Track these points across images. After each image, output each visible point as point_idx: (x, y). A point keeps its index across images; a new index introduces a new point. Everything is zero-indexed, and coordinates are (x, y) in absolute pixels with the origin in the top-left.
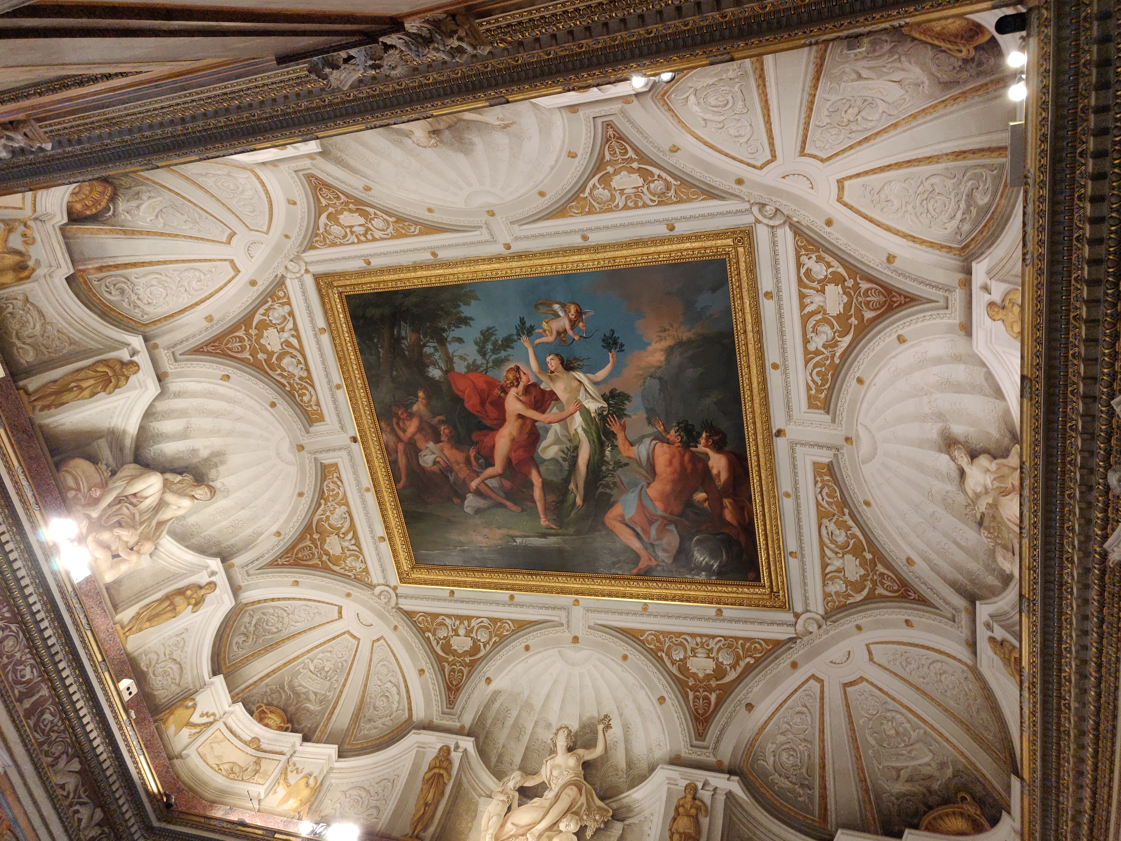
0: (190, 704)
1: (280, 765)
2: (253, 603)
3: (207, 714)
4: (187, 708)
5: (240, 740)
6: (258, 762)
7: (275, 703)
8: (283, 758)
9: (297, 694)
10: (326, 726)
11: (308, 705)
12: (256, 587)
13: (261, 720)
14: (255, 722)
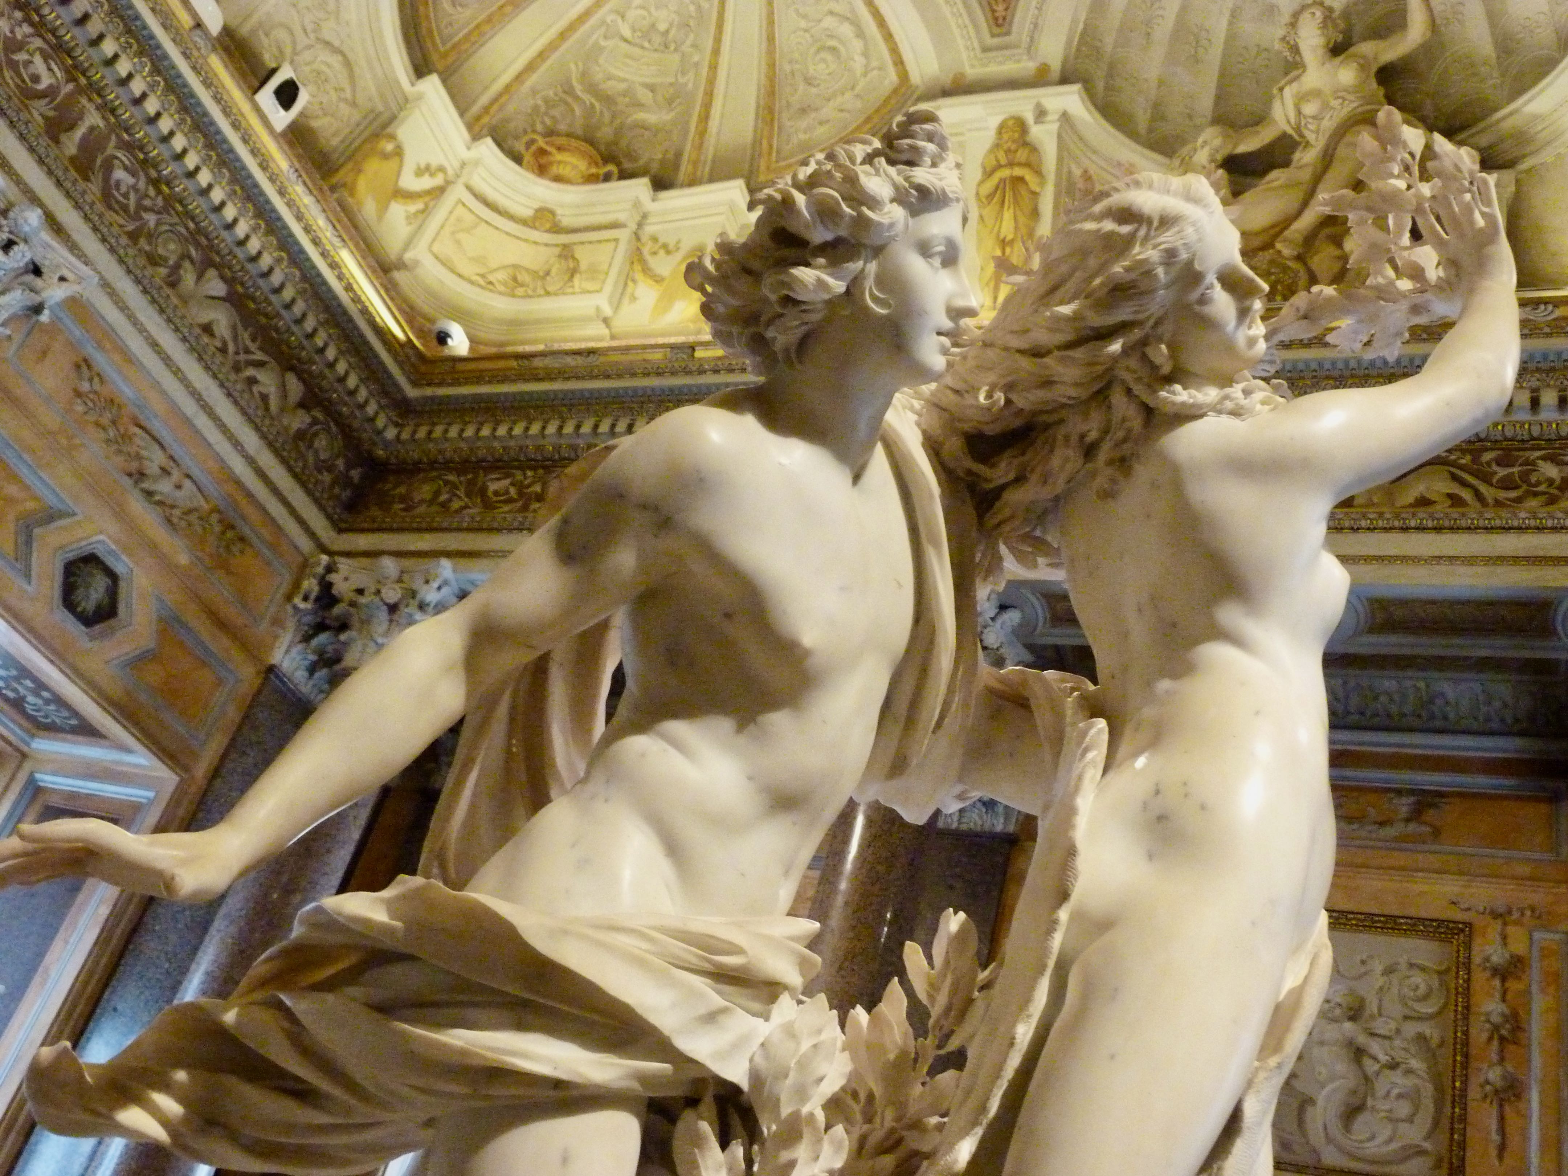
0: (389, 147)
1: (622, 247)
3: (428, 168)
4: (386, 156)
5: (512, 217)
6: (566, 253)
7: (562, 127)
8: (624, 235)
9: (608, 100)
10: (700, 146)
11: (641, 116)
13: (542, 170)
14: (531, 176)
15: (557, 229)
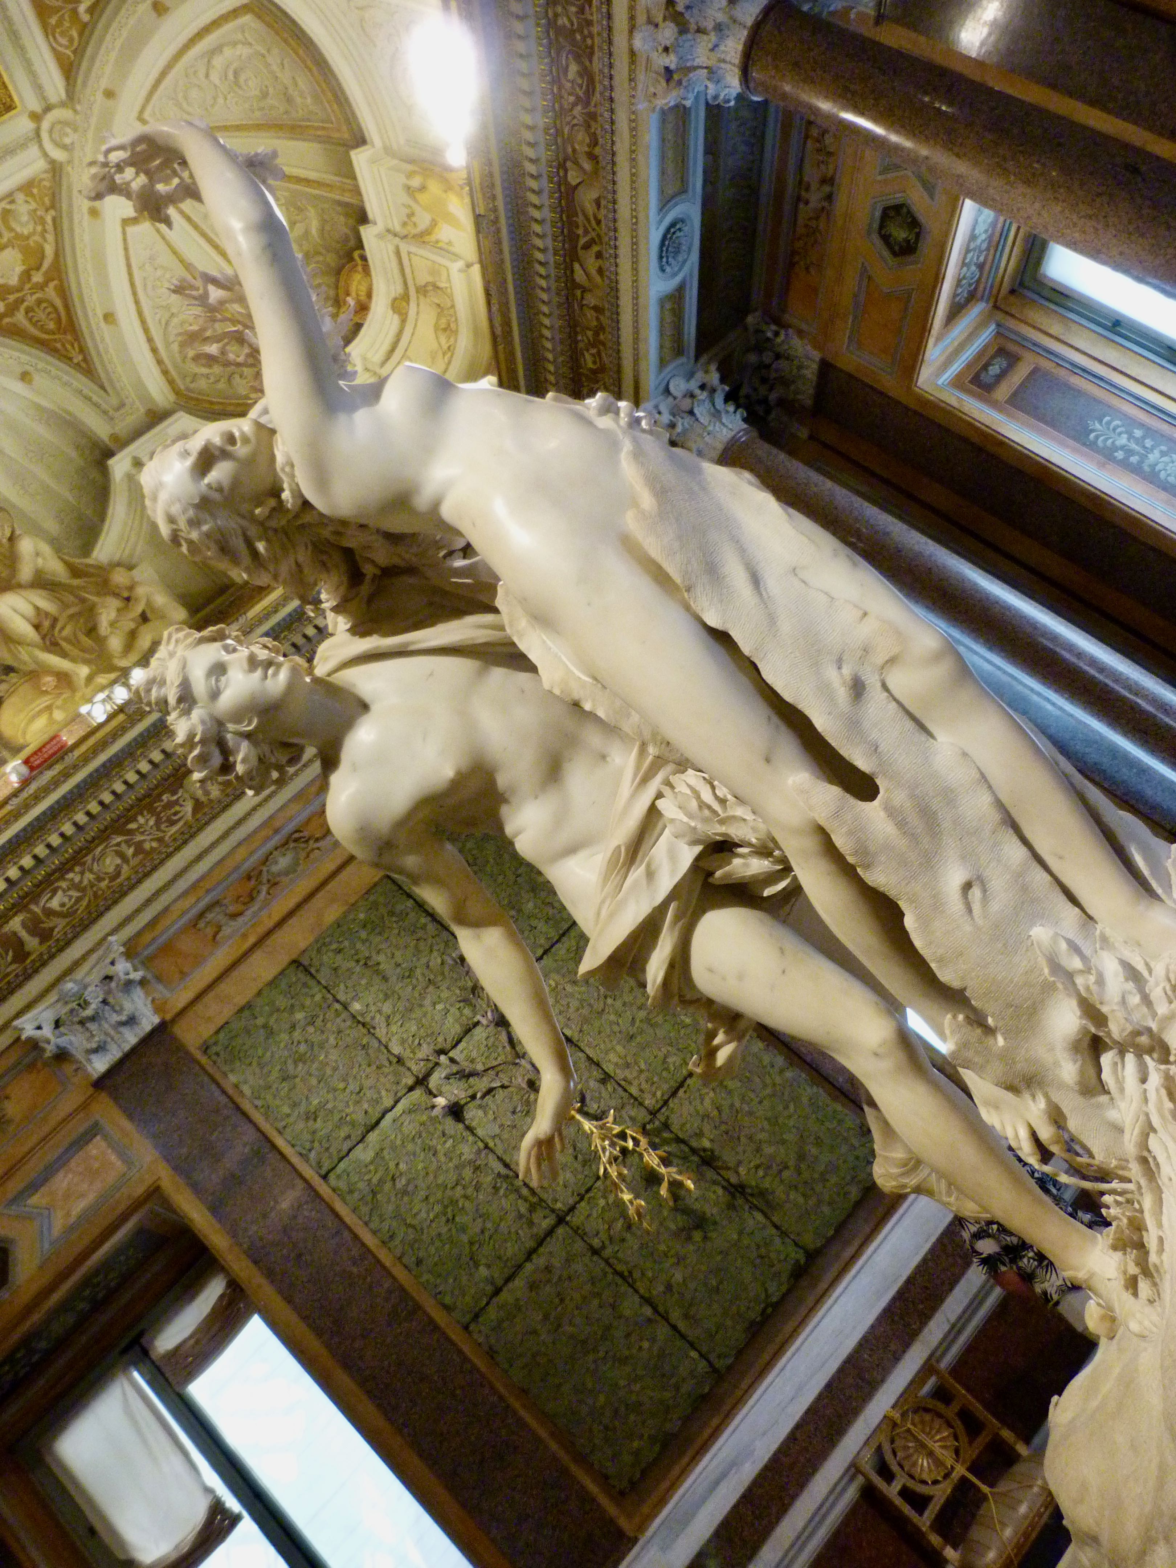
1: (413, 249)
2: (171, 382)
5: (401, 331)
7: (332, 293)
8: (404, 248)
11: (314, 231)
12: (139, 385)
13: (364, 309)
14: (370, 316)
15: (406, 297)
